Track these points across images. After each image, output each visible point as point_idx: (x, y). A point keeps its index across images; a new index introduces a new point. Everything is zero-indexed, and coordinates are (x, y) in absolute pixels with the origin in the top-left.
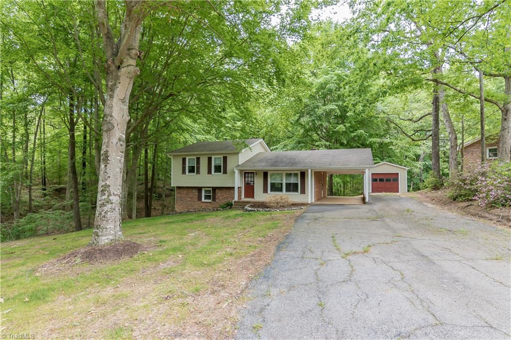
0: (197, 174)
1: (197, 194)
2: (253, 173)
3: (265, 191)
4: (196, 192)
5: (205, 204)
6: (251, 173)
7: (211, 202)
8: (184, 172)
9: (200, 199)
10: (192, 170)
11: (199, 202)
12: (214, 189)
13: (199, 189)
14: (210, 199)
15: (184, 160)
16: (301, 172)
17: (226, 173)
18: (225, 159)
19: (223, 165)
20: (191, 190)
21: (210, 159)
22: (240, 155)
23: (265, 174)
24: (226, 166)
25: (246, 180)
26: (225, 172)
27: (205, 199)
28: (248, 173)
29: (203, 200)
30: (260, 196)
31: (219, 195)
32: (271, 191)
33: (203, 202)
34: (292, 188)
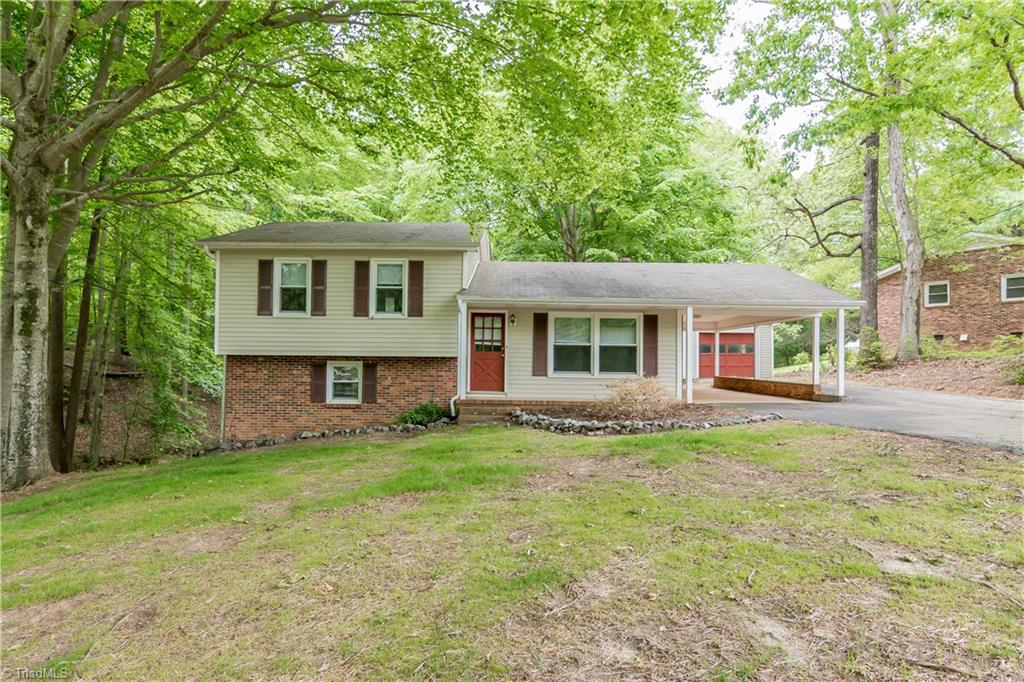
0: (312, 315)
1: (307, 379)
2: (502, 316)
3: (539, 369)
4: (304, 376)
5: (337, 413)
6: (493, 315)
7: (358, 407)
8: (264, 307)
9: (318, 394)
10: (293, 300)
11: (313, 408)
12: (371, 365)
13: (318, 365)
14: (356, 396)
15: (265, 268)
16: (646, 317)
17: (420, 314)
18: (416, 269)
19: (411, 292)
20: (285, 367)
21: (362, 269)
22: (466, 257)
23: (540, 321)
24: (421, 292)
25: (478, 336)
26: (416, 310)
27: (335, 395)
28: (484, 315)
29: (330, 399)
30: (522, 384)
31: (389, 381)
32: (557, 369)
33: (331, 407)
34: (618, 360)
